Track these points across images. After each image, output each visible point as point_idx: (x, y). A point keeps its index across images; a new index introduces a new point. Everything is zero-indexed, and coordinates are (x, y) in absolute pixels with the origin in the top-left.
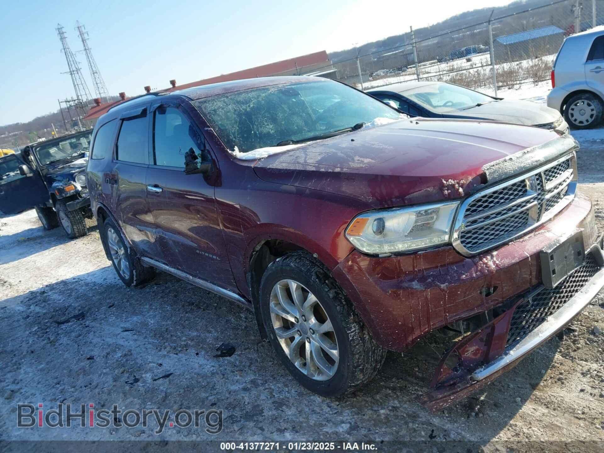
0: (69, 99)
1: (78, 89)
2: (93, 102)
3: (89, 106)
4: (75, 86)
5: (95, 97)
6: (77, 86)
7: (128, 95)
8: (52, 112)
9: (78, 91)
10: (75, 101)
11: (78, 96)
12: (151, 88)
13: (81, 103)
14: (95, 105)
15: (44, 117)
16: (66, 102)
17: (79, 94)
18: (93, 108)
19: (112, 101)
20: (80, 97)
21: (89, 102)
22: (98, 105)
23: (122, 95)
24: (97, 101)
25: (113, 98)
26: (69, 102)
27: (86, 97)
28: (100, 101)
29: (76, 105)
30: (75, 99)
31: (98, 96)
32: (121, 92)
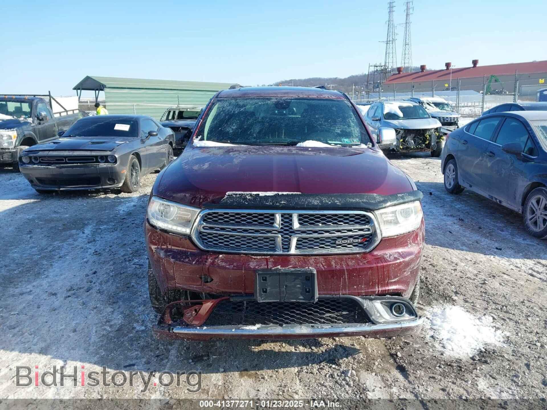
0: (378, 64)
1: (388, 57)
2: (396, 70)
3: (392, 72)
4: (386, 54)
5: (399, 66)
6: (388, 54)
7: (428, 68)
8: (364, 73)
9: (388, 58)
10: (382, 66)
11: (386, 63)
12: (452, 65)
13: (386, 69)
14: (397, 72)
15: (357, 76)
16: (375, 66)
17: (387, 61)
18: (394, 75)
19: (413, 71)
20: (387, 64)
21: (393, 70)
22: (399, 73)
23: (423, 68)
24: (399, 70)
25: (416, 68)
26: (377, 67)
27: (392, 65)
28: (402, 70)
29: (382, 70)
30: (382, 65)
31: (403, 66)
32: (422, 64)
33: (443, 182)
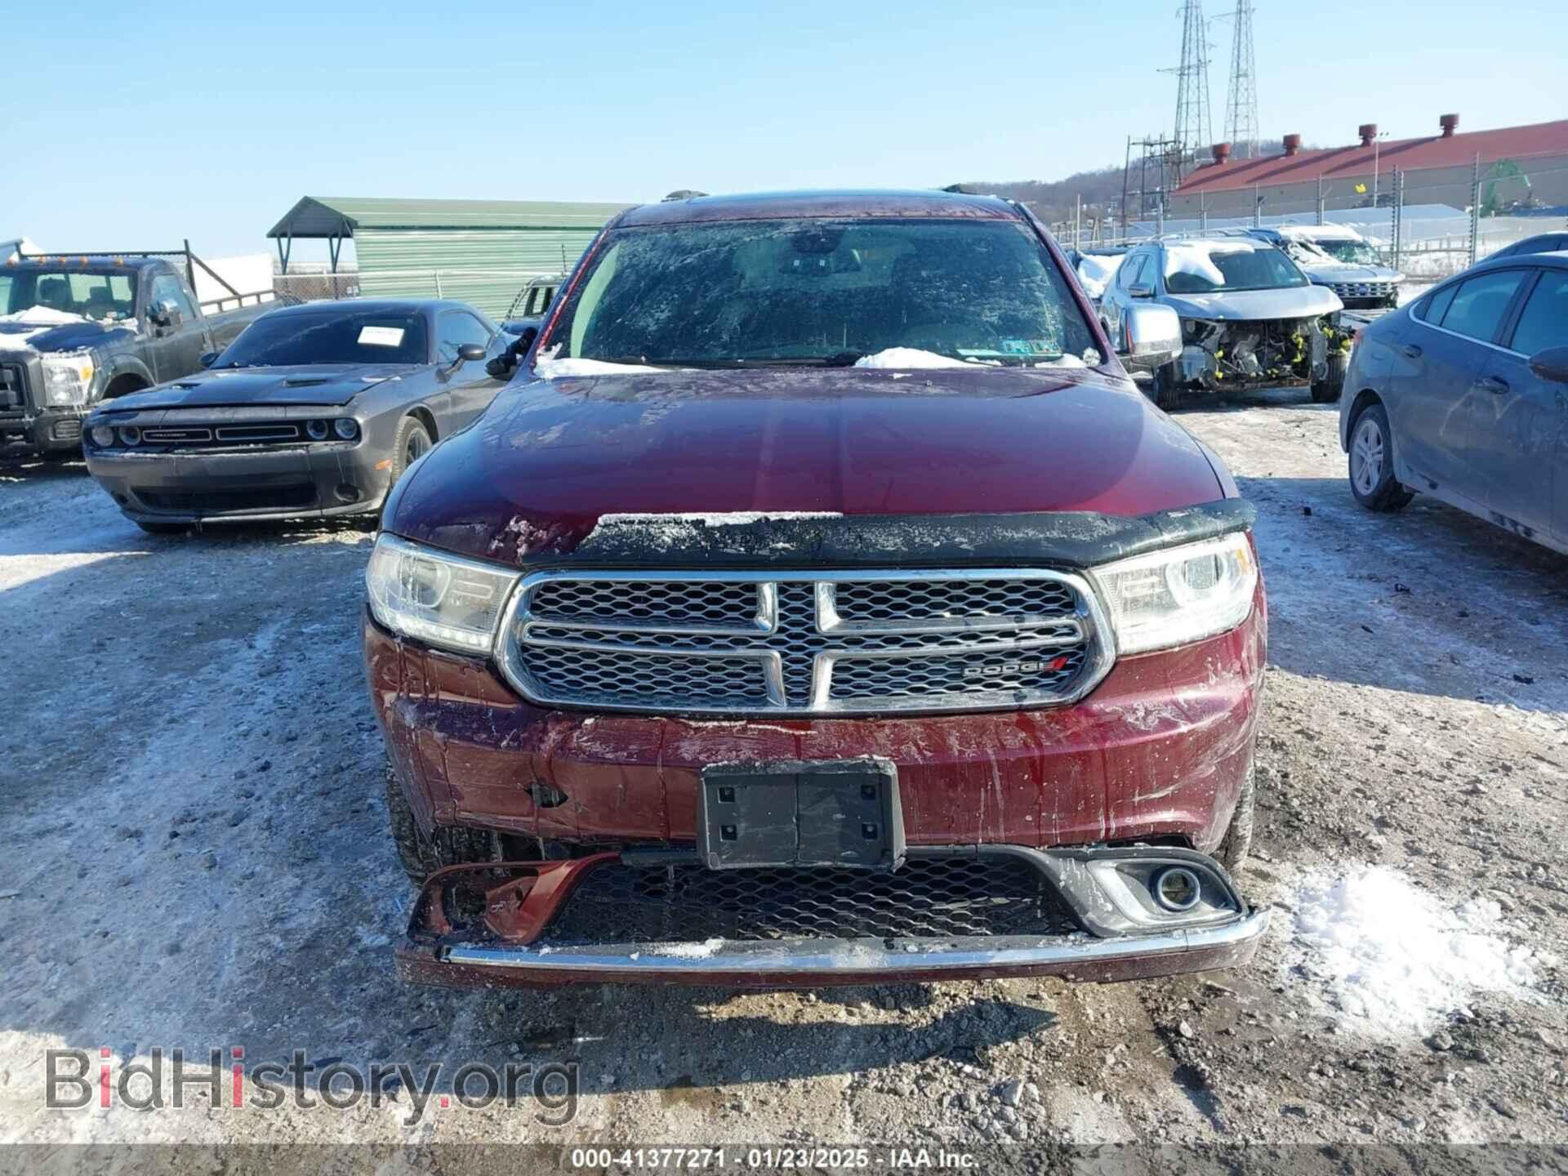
0: (1155, 138)
1: (1184, 115)
2: (1210, 152)
3: (1196, 160)
4: (1179, 106)
5: (1218, 141)
6: (1184, 106)
7: (1306, 142)
8: (1114, 167)
9: (1183, 120)
10: (1166, 143)
11: (1178, 133)
12: (1378, 131)
13: (1180, 152)
14: (1212, 160)
15: (1092, 175)
16: (1145, 144)
17: (1183, 129)
18: (1203, 167)
19: (1261, 155)
20: (1182, 137)
21: (1200, 153)
22: (1219, 161)
23: (1291, 142)
24: (1219, 151)
25: (1272, 146)
26: (1152, 145)
27: (1196, 138)
28: (1228, 151)
29: (1167, 154)
30: (1167, 140)
31: (1229, 139)
32: (1288, 133)
33: (1347, 476)
